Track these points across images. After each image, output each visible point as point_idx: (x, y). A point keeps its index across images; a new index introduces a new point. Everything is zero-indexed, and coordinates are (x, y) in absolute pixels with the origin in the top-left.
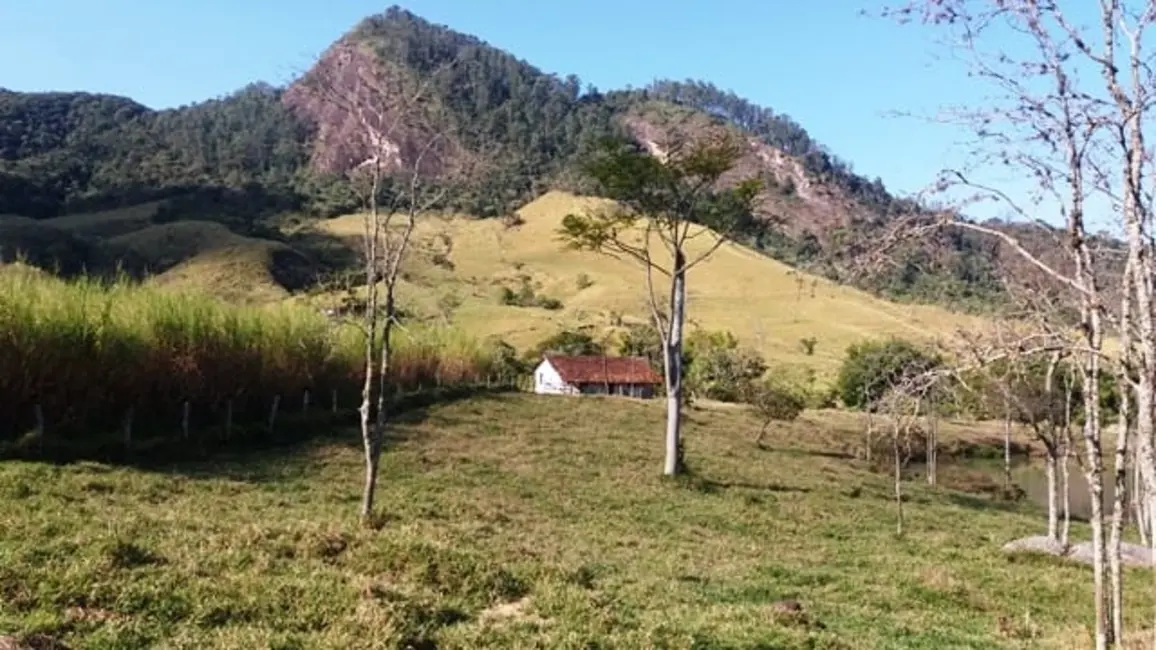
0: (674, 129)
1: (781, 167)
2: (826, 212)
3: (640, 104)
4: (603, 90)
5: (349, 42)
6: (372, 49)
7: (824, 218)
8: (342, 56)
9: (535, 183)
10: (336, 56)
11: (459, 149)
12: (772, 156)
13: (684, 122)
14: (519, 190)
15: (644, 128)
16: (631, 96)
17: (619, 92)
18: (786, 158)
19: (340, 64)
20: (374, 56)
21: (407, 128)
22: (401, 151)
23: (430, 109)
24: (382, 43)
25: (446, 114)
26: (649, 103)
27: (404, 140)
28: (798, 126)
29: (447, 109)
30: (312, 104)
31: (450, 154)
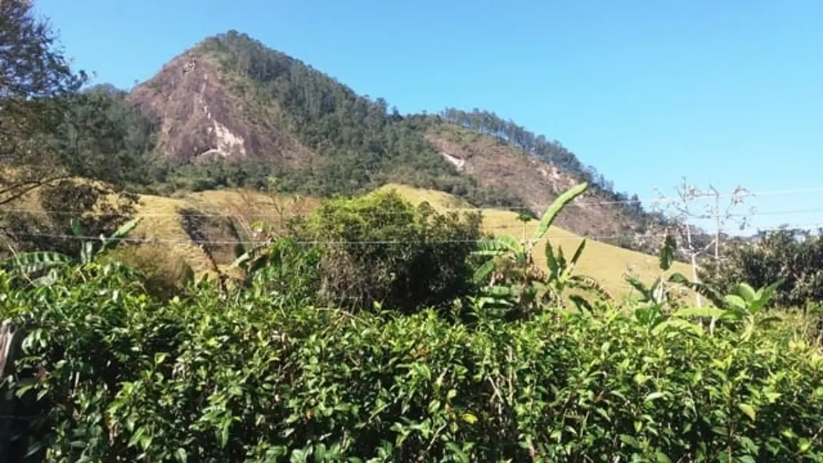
0: (467, 146)
1: (558, 181)
2: (599, 219)
3: (437, 125)
4: (403, 113)
5: (193, 55)
6: (217, 60)
7: (598, 224)
8: (186, 66)
9: (372, 177)
10: (181, 64)
11: (297, 145)
12: (549, 172)
13: (474, 141)
14: (359, 181)
15: (441, 144)
16: (427, 119)
17: (416, 116)
18: (562, 173)
19: (184, 71)
20: (219, 65)
21: (251, 124)
22: (245, 144)
23: (269, 111)
24: (224, 57)
25: (284, 116)
26: (443, 125)
27: (248, 133)
28: (565, 150)
29: (285, 112)
30: (157, 103)
31: (289, 149)
